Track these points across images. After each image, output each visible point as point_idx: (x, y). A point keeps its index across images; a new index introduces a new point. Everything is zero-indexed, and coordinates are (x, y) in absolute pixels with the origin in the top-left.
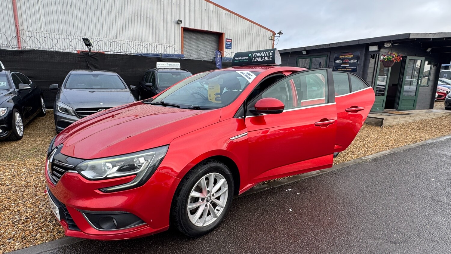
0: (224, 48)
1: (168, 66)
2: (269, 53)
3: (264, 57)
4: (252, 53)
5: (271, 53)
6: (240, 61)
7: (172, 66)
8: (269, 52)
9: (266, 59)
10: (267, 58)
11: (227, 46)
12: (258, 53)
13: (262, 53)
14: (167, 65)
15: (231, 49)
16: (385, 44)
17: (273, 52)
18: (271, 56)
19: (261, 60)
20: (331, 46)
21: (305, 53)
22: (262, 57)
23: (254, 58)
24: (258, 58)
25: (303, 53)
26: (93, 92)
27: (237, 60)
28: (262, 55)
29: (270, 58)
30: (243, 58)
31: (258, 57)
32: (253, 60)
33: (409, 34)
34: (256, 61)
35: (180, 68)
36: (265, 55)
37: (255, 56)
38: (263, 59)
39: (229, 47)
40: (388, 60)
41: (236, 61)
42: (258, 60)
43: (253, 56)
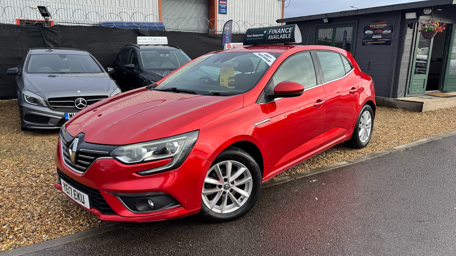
0: (217, 12)
1: (153, 41)
2: (288, 30)
3: (281, 35)
4: (267, 29)
5: (290, 30)
6: (254, 39)
7: (157, 42)
8: (288, 28)
9: (284, 37)
10: (286, 36)
11: (221, 10)
12: (275, 30)
13: (280, 29)
14: (150, 41)
15: (226, 13)
16: (425, 10)
17: (292, 28)
18: (290, 33)
19: (278, 38)
20: (359, 13)
21: (327, 22)
22: (279, 34)
23: (270, 36)
24: (275, 35)
25: (324, 22)
26: (55, 76)
27: (250, 38)
28: (280, 32)
29: (289, 36)
30: (256, 36)
31: (275, 34)
32: (269, 38)
34: (272, 39)
35: (167, 43)
36: (284, 32)
37: (271, 33)
38: (281, 37)
39: (223, 11)
40: (428, 30)
42: (275, 38)
43: (269, 34)
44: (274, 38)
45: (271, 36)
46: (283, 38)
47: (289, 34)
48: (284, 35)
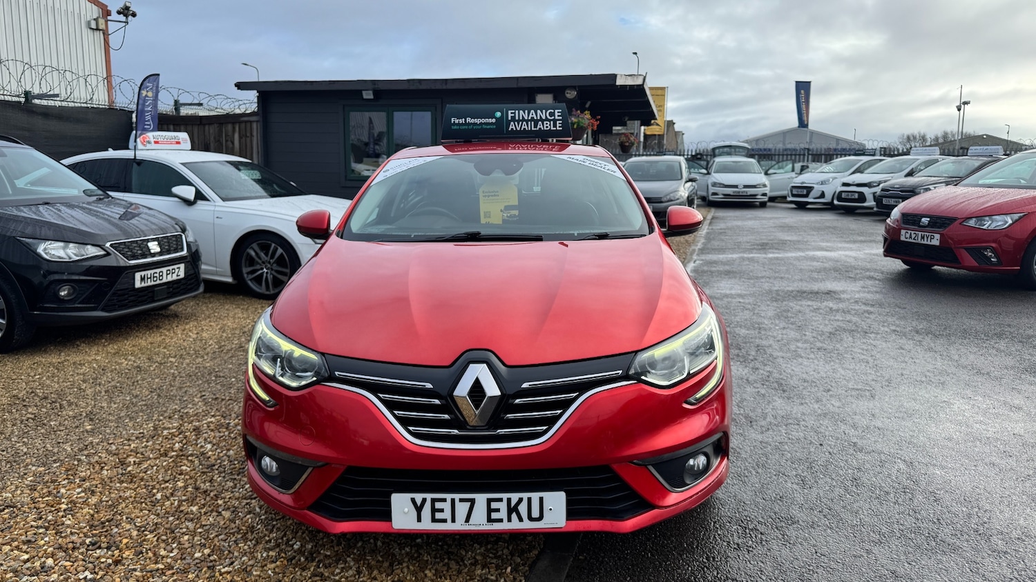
2: (552, 114)
3: (540, 122)
4: (504, 109)
5: (558, 114)
6: (471, 127)
9: (547, 126)
10: (550, 125)
12: (522, 112)
17: (562, 111)
19: (533, 129)
20: (450, 86)
21: (372, 97)
23: (512, 123)
24: (524, 123)
25: (365, 97)
27: (459, 124)
29: (558, 125)
30: (478, 121)
31: (524, 120)
32: (512, 126)
33: (614, 76)
34: (518, 129)
36: (544, 118)
37: (515, 117)
38: (539, 127)
40: (578, 125)
41: (455, 127)
42: (525, 129)
43: (510, 119)
44: (523, 127)
45: (516, 123)
46: (545, 129)
47: (558, 122)
48: (545, 122)
